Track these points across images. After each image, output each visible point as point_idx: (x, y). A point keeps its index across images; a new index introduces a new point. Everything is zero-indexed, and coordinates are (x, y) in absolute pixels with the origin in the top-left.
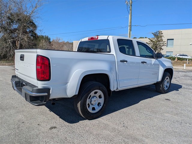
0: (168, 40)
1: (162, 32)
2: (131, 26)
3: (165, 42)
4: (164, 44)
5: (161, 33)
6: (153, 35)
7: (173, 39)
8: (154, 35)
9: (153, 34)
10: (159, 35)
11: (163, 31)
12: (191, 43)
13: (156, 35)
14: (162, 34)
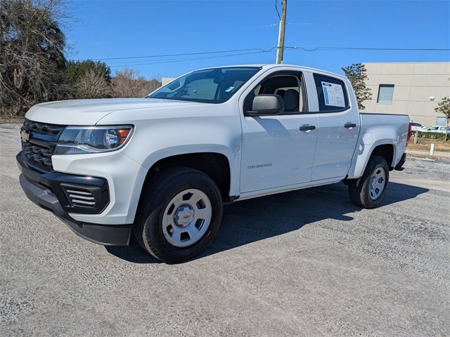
0: (381, 86)
1: (363, 66)
2: (282, 48)
3: (369, 91)
4: (367, 95)
5: (361, 69)
6: (344, 72)
7: (393, 86)
8: (346, 72)
9: (345, 70)
10: (357, 73)
11: (367, 66)
12: (433, 98)
13: (352, 73)
14: (364, 72)
